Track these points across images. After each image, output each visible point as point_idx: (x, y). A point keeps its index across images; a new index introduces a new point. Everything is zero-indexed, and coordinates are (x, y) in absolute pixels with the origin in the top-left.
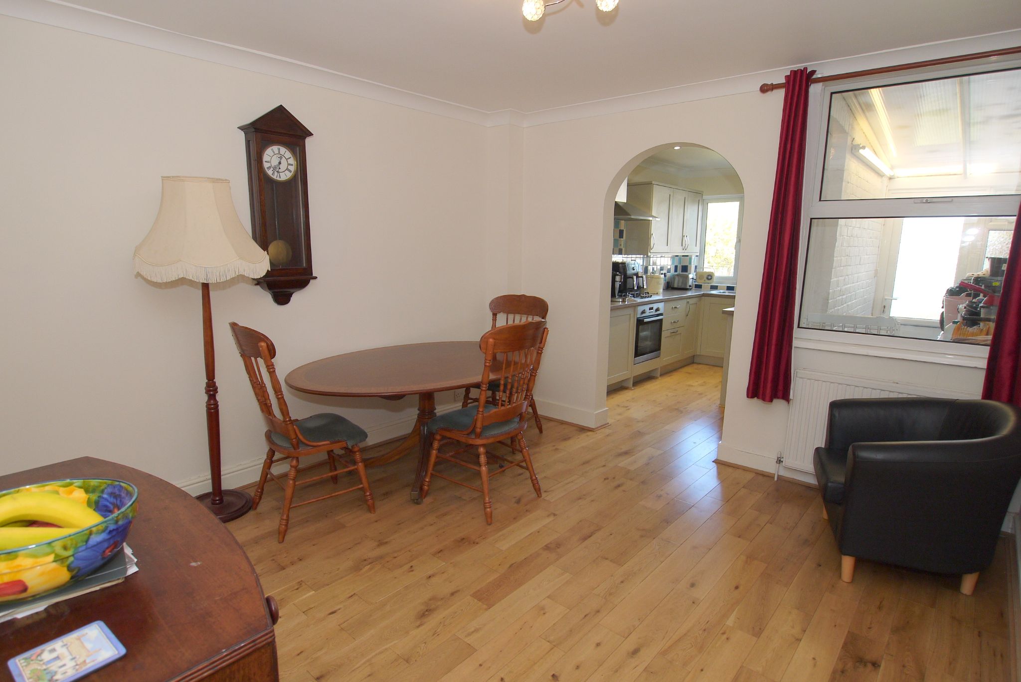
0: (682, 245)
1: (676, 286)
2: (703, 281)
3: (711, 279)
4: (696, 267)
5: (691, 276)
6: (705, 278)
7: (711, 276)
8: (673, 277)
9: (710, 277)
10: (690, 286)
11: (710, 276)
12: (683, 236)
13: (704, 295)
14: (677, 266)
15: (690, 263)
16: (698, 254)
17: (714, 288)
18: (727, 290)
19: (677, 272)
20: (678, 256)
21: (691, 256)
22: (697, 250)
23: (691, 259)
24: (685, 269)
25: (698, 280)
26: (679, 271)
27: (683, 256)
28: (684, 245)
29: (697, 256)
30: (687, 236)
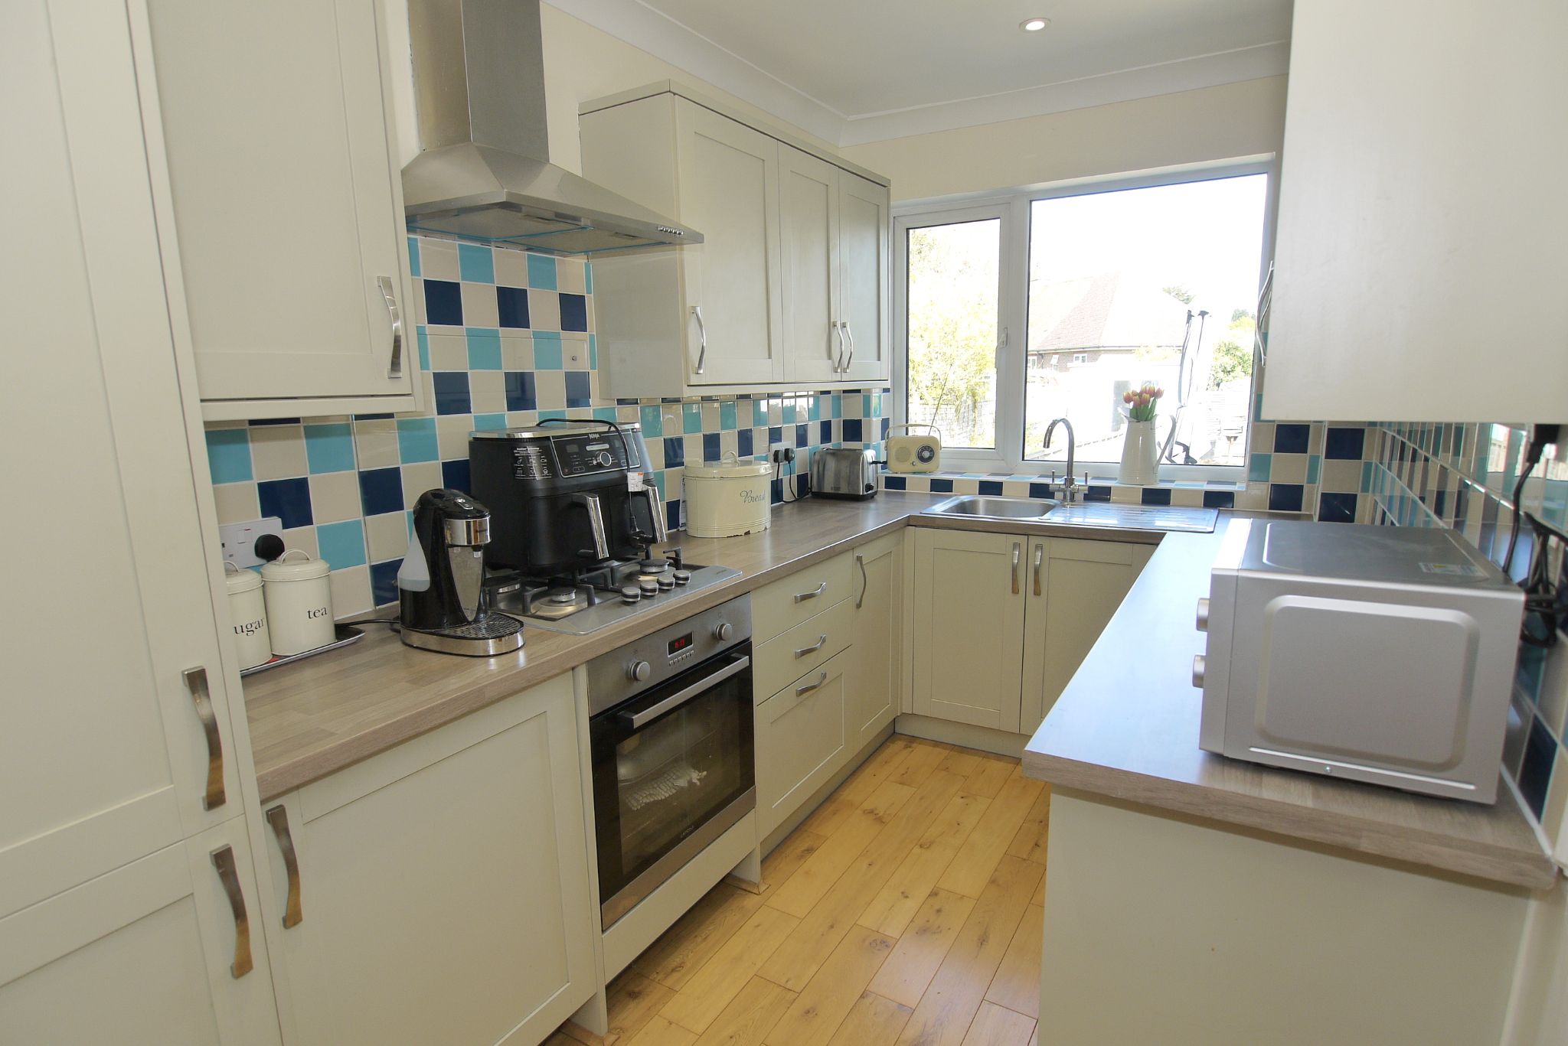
0: (830, 357)
1: (828, 488)
2: (907, 467)
3: (930, 459)
4: (885, 423)
5: (869, 455)
6: (914, 458)
7: (931, 451)
8: (819, 461)
9: (926, 454)
10: (869, 487)
11: (927, 451)
12: (831, 325)
13: (911, 522)
14: (830, 422)
15: (867, 413)
16: (888, 385)
17: (942, 487)
18: (980, 493)
19: (829, 440)
20: (829, 392)
21: (869, 391)
22: (882, 370)
23: (867, 400)
24: (853, 430)
25: (892, 463)
26: (837, 437)
27: (845, 392)
28: (836, 355)
29: (886, 390)
30: (844, 326)
